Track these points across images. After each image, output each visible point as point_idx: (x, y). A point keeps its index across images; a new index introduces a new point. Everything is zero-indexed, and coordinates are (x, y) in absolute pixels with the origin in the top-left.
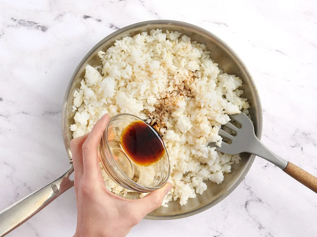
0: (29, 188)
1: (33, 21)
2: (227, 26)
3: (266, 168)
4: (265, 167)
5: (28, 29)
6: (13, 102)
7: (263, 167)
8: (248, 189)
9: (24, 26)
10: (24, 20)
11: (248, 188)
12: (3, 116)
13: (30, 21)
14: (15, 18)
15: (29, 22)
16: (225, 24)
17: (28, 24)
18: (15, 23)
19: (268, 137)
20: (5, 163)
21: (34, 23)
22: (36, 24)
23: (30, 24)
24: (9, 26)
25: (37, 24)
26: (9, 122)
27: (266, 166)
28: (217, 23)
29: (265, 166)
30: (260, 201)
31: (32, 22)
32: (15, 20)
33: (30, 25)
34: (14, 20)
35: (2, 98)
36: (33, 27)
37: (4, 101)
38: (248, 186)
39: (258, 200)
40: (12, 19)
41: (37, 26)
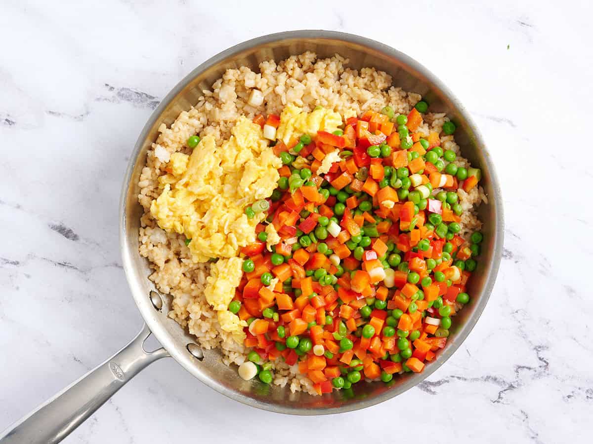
0: (117, 409)
1: (146, 93)
2: (513, 126)
3: (569, 399)
4: (567, 398)
5: (136, 107)
6: (98, 244)
7: (564, 398)
8: (533, 438)
9: (129, 100)
10: (130, 90)
11: (533, 435)
12: (76, 269)
13: (139, 91)
14: (111, 85)
15: (137, 93)
16: (509, 122)
17: (137, 97)
18: (111, 94)
19: (577, 342)
20: (75, 359)
21: (147, 96)
22: (151, 97)
23: (140, 98)
24: (98, 99)
25: (154, 98)
26: (87, 280)
27: (571, 396)
28: (494, 119)
29: (569, 397)
31: (144, 95)
32: (112, 88)
33: (140, 101)
34: (109, 87)
35: (78, 234)
36: (145, 104)
37: (82, 241)
38: (533, 432)
40: (107, 85)
41: (152, 102)
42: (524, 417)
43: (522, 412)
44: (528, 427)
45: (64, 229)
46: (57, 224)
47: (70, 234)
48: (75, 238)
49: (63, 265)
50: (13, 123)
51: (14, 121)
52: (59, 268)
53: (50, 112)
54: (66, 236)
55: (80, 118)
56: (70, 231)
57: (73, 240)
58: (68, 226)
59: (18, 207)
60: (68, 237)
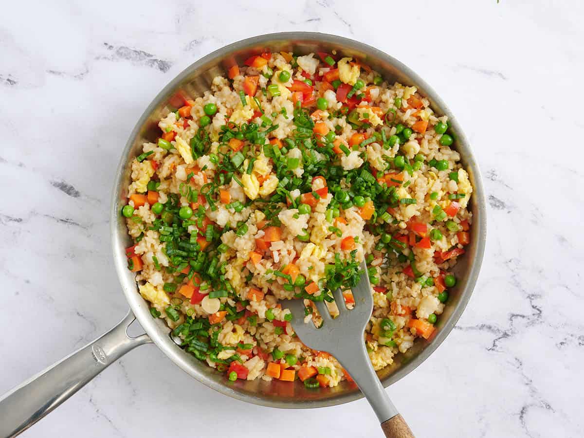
1: (145, 51)
2: (504, 79)
3: (562, 346)
4: (560, 345)
5: (134, 65)
6: (99, 201)
7: (557, 345)
8: (527, 384)
9: (127, 58)
10: (128, 48)
11: (527, 382)
12: (78, 225)
13: (138, 49)
14: (110, 44)
15: (136, 51)
16: (500, 74)
17: (135, 55)
18: (110, 53)
19: (569, 289)
20: (78, 313)
21: (145, 54)
22: (149, 55)
23: (138, 56)
24: (98, 58)
25: (152, 56)
26: (89, 236)
27: (563, 343)
28: (485, 72)
29: (562, 343)
30: (548, 407)
31: (142, 53)
32: (111, 47)
33: (138, 59)
34: (108, 47)
35: (80, 191)
36: (144, 62)
37: (83, 198)
38: (527, 378)
39: (544, 406)
40: (106, 44)
41: (151, 60)
42: (518, 365)
43: (516, 359)
44: (522, 374)
45: (66, 186)
46: (60, 181)
47: (71, 191)
48: (77, 194)
49: (65, 221)
50: (15, 83)
51: (15, 80)
52: (61, 224)
53: (51, 71)
54: (68, 193)
55: (80, 76)
56: (72, 188)
57: (75, 196)
58: (69, 182)
59: (21, 165)
60: (70, 194)
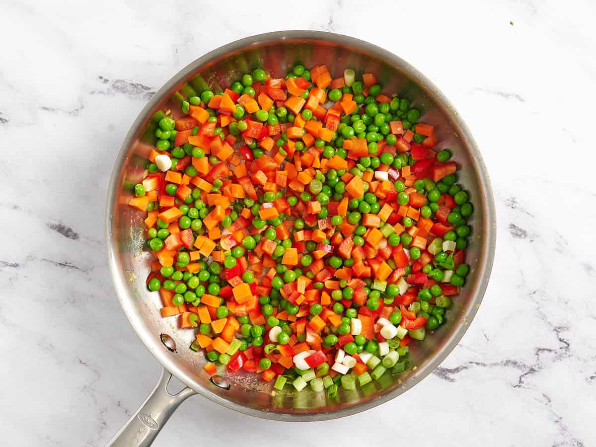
0: (126, 412)
2: (522, 100)
3: (592, 381)
4: (590, 379)
5: (131, 98)
6: (99, 242)
7: (587, 379)
8: (557, 422)
9: (124, 92)
10: (124, 82)
11: (556, 419)
12: (78, 268)
13: (134, 82)
14: (105, 77)
15: (132, 84)
16: (517, 96)
17: (132, 89)
18: (105, 87)
20: (81, 361)
21: (142, 87)
22: (147, 88)
23: (135, 89)
24: (93, 93)
25: (150, 89)
26: (89, 280)
28: (502, 94)
29: (592, 378)
30: (579, 445)
31: (140, 86)
32: (106, 81)
33: (135, 92)
34: (103, 80)
35: (78, 233)
36: (141, 96)
37: (82, 239)
38: (557, 416)
39: (576, 444)
40: (101, 78)
41: (148, 93)
42: (546, 401)
43: (544, 396)
44: (551, 411)
45: (64, 228)
46: (57, 223)
47: (70, 233)
48: (75, 236)
49: (63, 265)
50: (6, 121)
51: (7, 119)
52: (59, 268)
53: (44, 108)
54: (65, 236)
55: (75, 112)
56: (70, 230)
57: (74, 239)
58: (67, 224)
59: (15, 207)
60: (68, 236)
